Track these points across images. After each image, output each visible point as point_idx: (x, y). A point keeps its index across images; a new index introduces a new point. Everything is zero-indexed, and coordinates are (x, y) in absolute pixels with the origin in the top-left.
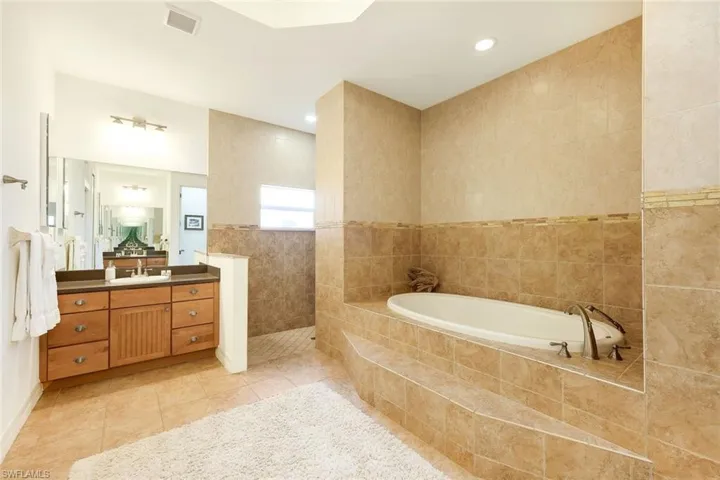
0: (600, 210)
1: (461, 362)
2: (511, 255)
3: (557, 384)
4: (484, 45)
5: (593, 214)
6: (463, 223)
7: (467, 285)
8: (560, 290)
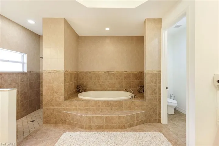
0: (123, 70)
1: (114, 106)
2: (106, 79)
3: (134, 104)
4: (107, 29)
5: (122, 71)
6: (93, 71)
7: (94, 88)
8: (116, 86)
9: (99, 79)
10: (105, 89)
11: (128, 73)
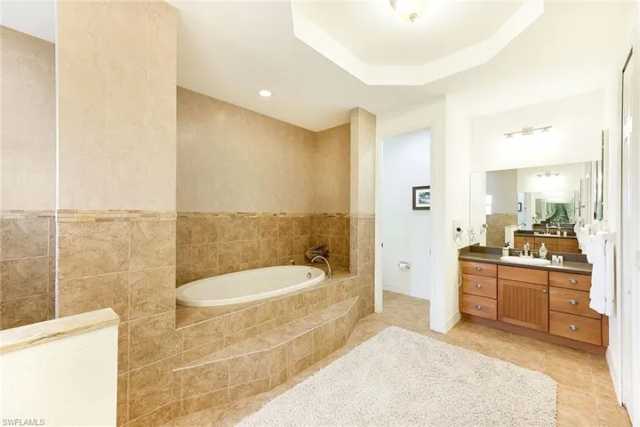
0: (277, 211)
2: (236, 238)
4: (265, 93)
6: (195, 214)
7: (200, 269)
8: (261, 255)
9: (214, 240)
10: (232, 267)
11: (286, 219)
